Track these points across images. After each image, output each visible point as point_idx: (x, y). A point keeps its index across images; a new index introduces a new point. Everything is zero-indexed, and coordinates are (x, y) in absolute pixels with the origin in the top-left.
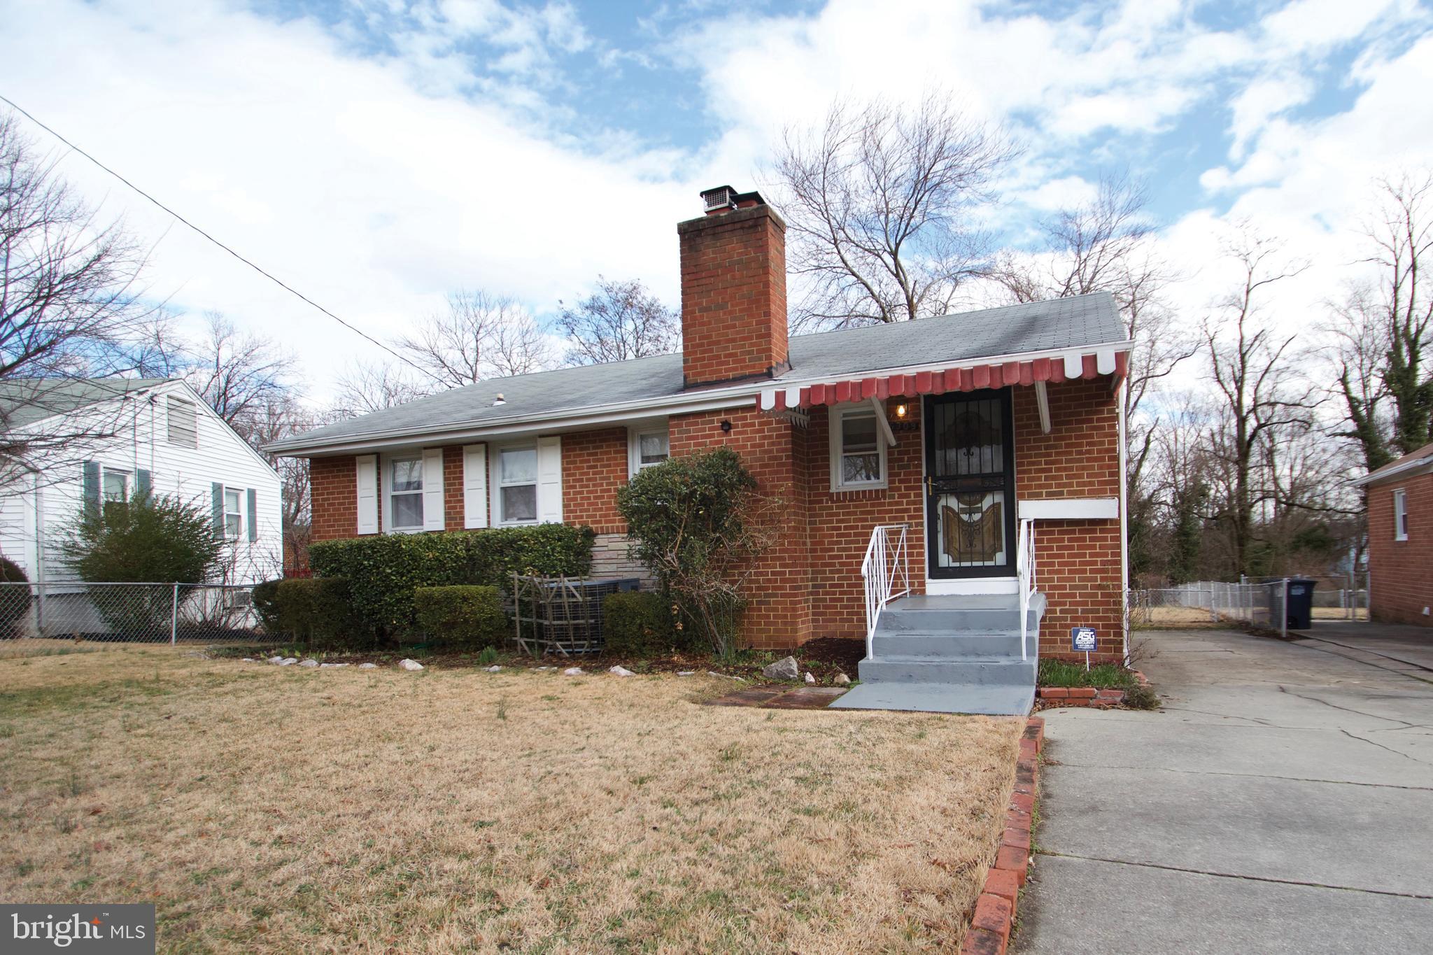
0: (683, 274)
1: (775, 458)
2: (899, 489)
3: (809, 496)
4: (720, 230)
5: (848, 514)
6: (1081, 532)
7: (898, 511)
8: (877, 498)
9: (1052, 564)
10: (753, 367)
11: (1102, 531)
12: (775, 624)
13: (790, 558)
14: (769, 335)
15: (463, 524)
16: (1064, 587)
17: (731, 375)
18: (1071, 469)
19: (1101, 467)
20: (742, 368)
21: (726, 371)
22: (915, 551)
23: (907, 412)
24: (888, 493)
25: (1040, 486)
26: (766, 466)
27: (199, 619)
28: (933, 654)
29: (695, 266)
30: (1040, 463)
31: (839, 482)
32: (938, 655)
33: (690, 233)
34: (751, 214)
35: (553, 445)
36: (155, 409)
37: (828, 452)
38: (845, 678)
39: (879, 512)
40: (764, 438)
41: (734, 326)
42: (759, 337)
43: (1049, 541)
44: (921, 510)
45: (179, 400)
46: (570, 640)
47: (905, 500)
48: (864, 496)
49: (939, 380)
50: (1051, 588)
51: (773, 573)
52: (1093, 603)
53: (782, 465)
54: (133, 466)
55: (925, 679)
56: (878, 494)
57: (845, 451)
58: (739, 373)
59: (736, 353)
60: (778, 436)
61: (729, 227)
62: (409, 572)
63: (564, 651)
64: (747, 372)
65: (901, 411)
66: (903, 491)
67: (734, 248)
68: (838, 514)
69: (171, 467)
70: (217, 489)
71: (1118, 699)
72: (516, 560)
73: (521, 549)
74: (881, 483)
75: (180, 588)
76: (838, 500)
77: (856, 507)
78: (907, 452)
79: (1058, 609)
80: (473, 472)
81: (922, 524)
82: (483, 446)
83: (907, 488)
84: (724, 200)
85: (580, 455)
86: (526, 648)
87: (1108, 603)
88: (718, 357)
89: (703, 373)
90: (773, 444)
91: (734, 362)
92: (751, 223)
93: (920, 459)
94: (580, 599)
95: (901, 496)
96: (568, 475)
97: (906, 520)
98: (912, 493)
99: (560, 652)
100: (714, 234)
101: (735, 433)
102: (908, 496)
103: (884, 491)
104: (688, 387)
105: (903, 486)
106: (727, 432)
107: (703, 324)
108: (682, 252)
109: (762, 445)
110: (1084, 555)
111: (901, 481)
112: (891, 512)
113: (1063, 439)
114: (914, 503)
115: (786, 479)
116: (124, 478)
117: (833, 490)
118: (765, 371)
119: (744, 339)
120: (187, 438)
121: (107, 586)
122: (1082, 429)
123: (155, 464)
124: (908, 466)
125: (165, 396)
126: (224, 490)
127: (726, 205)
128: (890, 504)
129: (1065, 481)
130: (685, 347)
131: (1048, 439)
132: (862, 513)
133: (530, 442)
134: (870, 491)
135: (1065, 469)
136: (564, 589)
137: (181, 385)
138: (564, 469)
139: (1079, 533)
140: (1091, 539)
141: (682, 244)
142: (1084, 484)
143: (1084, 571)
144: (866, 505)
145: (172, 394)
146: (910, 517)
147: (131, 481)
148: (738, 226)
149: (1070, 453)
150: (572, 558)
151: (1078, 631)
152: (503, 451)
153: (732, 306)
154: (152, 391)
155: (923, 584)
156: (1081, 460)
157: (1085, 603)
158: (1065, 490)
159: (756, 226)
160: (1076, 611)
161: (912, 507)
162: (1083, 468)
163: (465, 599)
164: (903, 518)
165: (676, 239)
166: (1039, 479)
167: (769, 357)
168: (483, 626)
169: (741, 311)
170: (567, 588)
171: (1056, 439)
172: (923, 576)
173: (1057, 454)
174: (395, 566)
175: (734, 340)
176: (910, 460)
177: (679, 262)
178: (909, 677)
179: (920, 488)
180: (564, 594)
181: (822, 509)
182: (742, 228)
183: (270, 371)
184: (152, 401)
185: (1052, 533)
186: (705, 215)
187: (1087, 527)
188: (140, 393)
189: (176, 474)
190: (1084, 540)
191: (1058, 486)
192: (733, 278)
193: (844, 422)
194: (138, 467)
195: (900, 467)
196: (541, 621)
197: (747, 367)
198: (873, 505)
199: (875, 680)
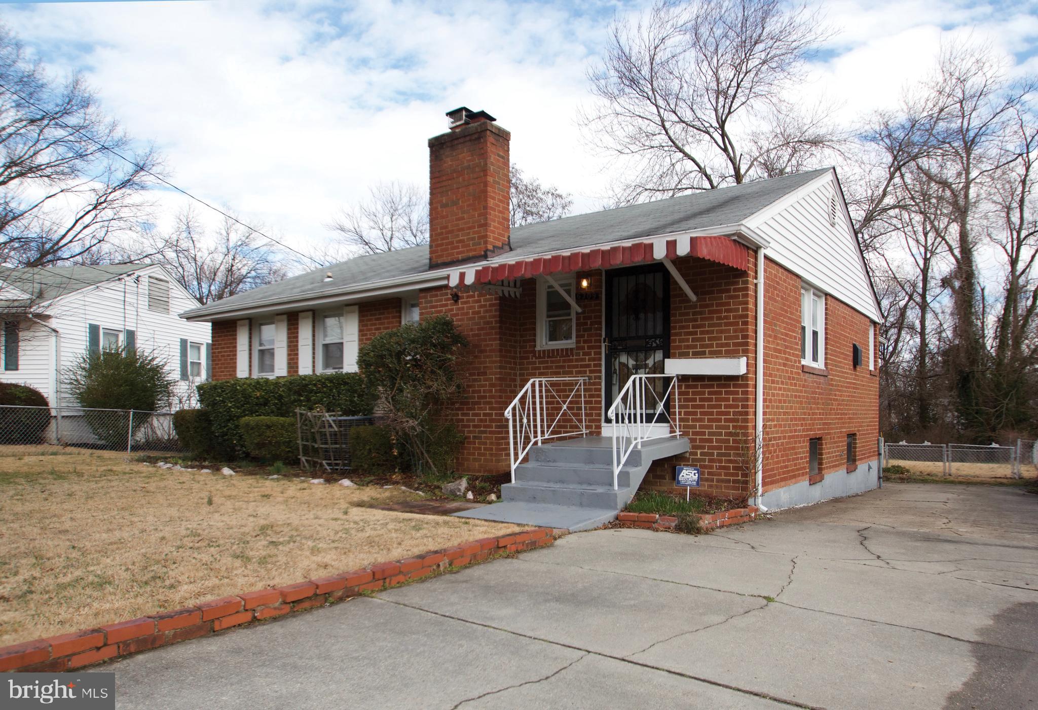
0: (432, 178)
1: (488, 323)
2: (583, 348)
3: (520, 354)
4: (456, 142)
5: (546, 368)
6: (718, 386)
7: (582, 366)
8: (567, 355)
9: (695, 413)
10: (475, 250)
11: (735, 386)
12: (484, 455)
13: (497, 402)
14: (485, 225)
15: (297, 372)
16: (704, 434)
17: (460, 257)
18: (712, 332)
19: (735, 331)
20: (468, 251)
21: (458, 253)
22: (593, 399)
23: (590, 285)
24: (575, 351)
25: (688, 347)
26: (482, 329)
27: (166, 437)
28: (560, 481)
29: (439, 172)
30: (688, 327)
31: (543, 342)
32: (562, 482)
33: (437, 145)
34: (476, 129)
35: (353, 312)
36: (140, 286)
37: (535, 318)
38: (493, 497)
39: (569, 367)
40: (481, 307)
41: (463, 218)
42: (480, 226)
43: (694, 393)
44: (600, 365)
45: (157, 279)
46: (330, 460)
47: (587, 357)
48: (558, 354)
49: (567, 261)
50: (695, 433)
51: (485, 415)
52: (727, 448)
53: (492, 328)
54: (123, 327)
55: (544, 500)
56: (568, 352)
57: (548, 316)
58: (465, 255)
59: (464, 240)
60: (491, 305)
61: (461, 140)
62: (242, 406)
63: (328, 468)
64: (471, 254)
65: (585, 283)
66: (586, 350)
67: (464, 156)
68: (539, 368)
69: (149, 328)
70: (184, 343)
71: (673, 524)
72: (308, 400)
73: (311, 391)
74: (570, 343)
75: (134, 413)
76: (540, 357)
77: (552, 362)
78: (590, 318)
79: (699, 452)
80: (305, 333)
81: (600, 378)
82: (310, 313)
83: (589, 348)
84: (461, 119)
85: (370, 320)
86: (306, 464)
87: (737, 448)
88: (452, 243)
89: (441, 256)
90: (486, 311)
91: (463, 247)
92: (476, 136)
93: (600, 323)
94: (336, 429)
95: (584, 354)
96: (363, 335)
97: (588, 374)
98: (593, 351)
99: (326, 469)
100: (452, 146)
101: (462, 303)
102: (589, 354)
103: (572, 349)
104: (433, 266)
105: (586, 345)
106: (456, 301)
107: (443, 217)
108: (431, 161)
109: (479, 312)
110: (720, 406)
111: (585, 342)
112: (576, 366)
113: (707, 306)
114: (594, 360)
115: (495, 339)
116: (117, 336)
117: (538, 348)
118: (483, 253)
119: (470, 228)
120: (162, 306)
121: (95, 411)
122: (721, 298)
123: (139, 326)
124: (590, 329)
125: (147, 276)
126: (189, 344)
127: (462, 122)
128: (577, 360)
129: (707, 342)
130: (431, 236)
131: (695, 307)
132: (557, 367)
133: (338, 309)
134: (562, 350)
135: (708, 332)
136: (326, 422)
137: (159, 269)
138: (360, 331)
139: (717, 388)
140: (726, 393)
141: (431, 155)
142: (722, 345)
143: (720, 420)
144: (559, 362)
145: (152, 275)
146: (591, 372)
147: (122, 337)
148: (468, 138)
149: (712, 318)
150: (356, 399)
151: (683, 469)
152: (326, 317)
153: (462, 202)
154: (137, 273)
155: (599, 427)
156: (720, 325)
157: (720, 448)
158: (707, 350)
159: (479, 138)
160: (713, 454)
161: (592, 363)
162: (722, 332)
163: (268, 427)
164: (585, 372)
165: (427, 151)
166: (688, 340)
167: (486, 243)
168: (283, 448)
169: (468, 206)
170: (328, 421)
171: (701, 306)
172: (600, 421)
173: (702, 319)
174: (234, 401)
175: (462, 229)
176: (592, 324)
177: (428, 169)
178: (534, 499)
179: (600, 347)
180: (327, 425)
181: (528, 363)
182: (470, 140)
183: (264, 249)
184: (137, 280)
185: (696, 387)
186: (450, 130)
187: (723, 382)
188: (129, 275)
189: (152, 332)
190: (721, 393)
191: (702, 346)
192: (464, 180)
193: (548, 293)
194: (127, 328)
195: (585, 330)
196: (314, 444)
197: (471, 250)
198: (564, 361)
199: (512, 499)
